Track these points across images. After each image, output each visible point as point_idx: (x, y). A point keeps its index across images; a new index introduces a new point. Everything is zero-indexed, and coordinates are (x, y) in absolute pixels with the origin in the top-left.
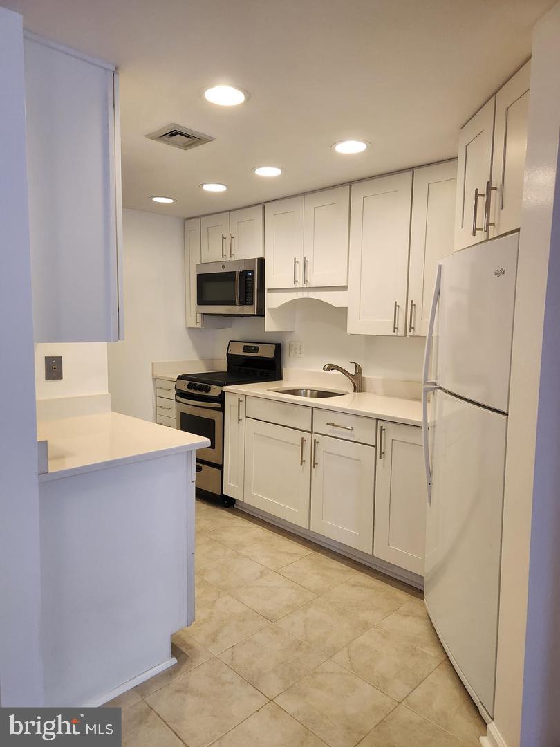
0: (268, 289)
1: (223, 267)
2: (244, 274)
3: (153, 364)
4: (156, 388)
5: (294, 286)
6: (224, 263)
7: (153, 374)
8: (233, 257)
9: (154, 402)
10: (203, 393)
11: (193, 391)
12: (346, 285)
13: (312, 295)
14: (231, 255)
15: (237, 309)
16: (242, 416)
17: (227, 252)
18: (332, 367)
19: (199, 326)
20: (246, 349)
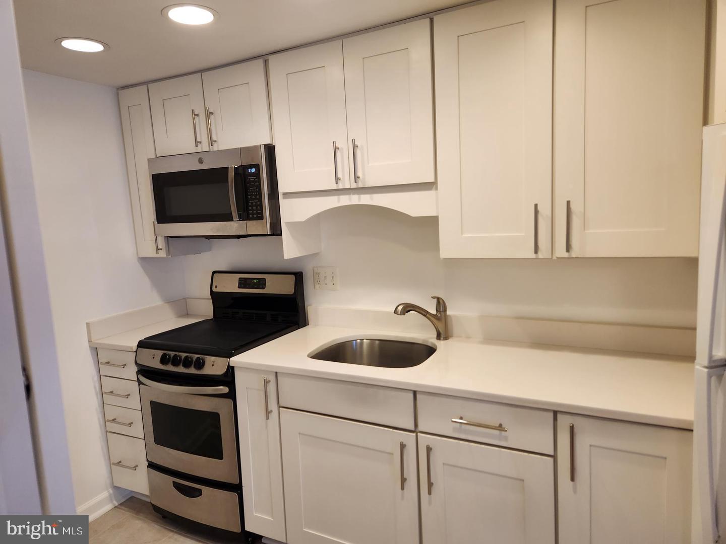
0: (284, 194)
1: (201, 161)
2: (241, 171)
3: (88, 325)
4: (98, 363)
5: (334, 187)
6: (200, 156)
7: (90, 341)
8: (215, 145)
9: (97, 385)
10: (192, 371)
11: (170, 368)
12: (432, 180)
13: (366, 199)
14: (212, 142)
15: (233, 227)
16: (273, 406)
17: (203, 137)
18: (408, 308)
19: (162, 254)
20: (243, 283)
